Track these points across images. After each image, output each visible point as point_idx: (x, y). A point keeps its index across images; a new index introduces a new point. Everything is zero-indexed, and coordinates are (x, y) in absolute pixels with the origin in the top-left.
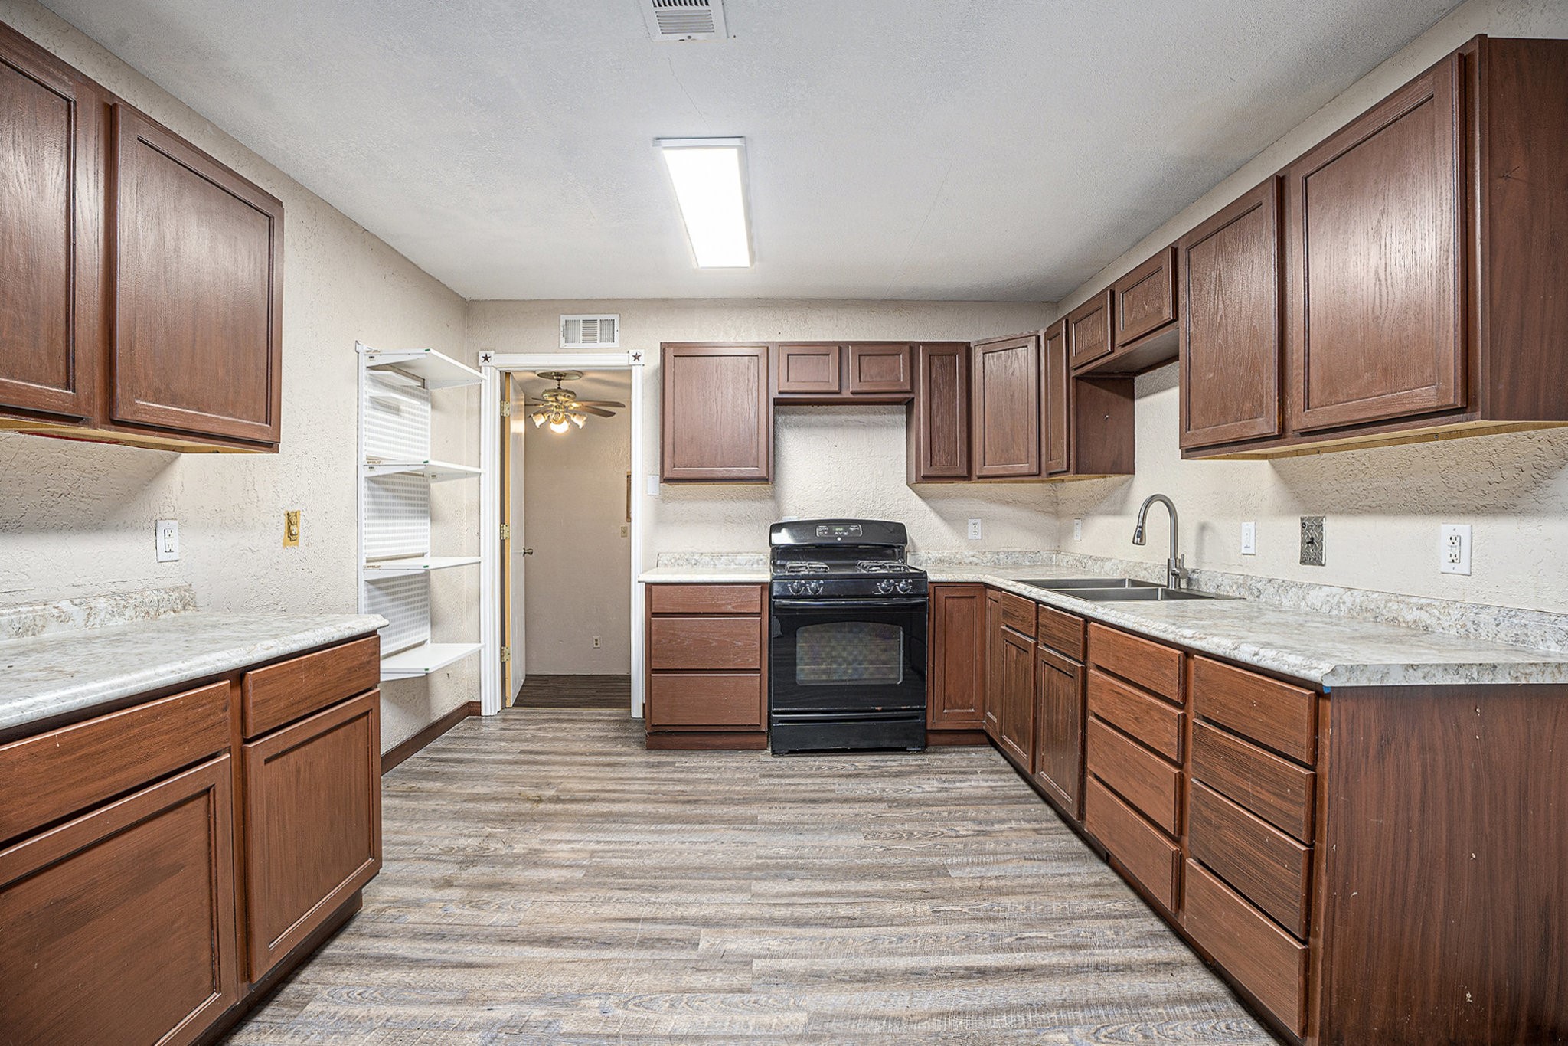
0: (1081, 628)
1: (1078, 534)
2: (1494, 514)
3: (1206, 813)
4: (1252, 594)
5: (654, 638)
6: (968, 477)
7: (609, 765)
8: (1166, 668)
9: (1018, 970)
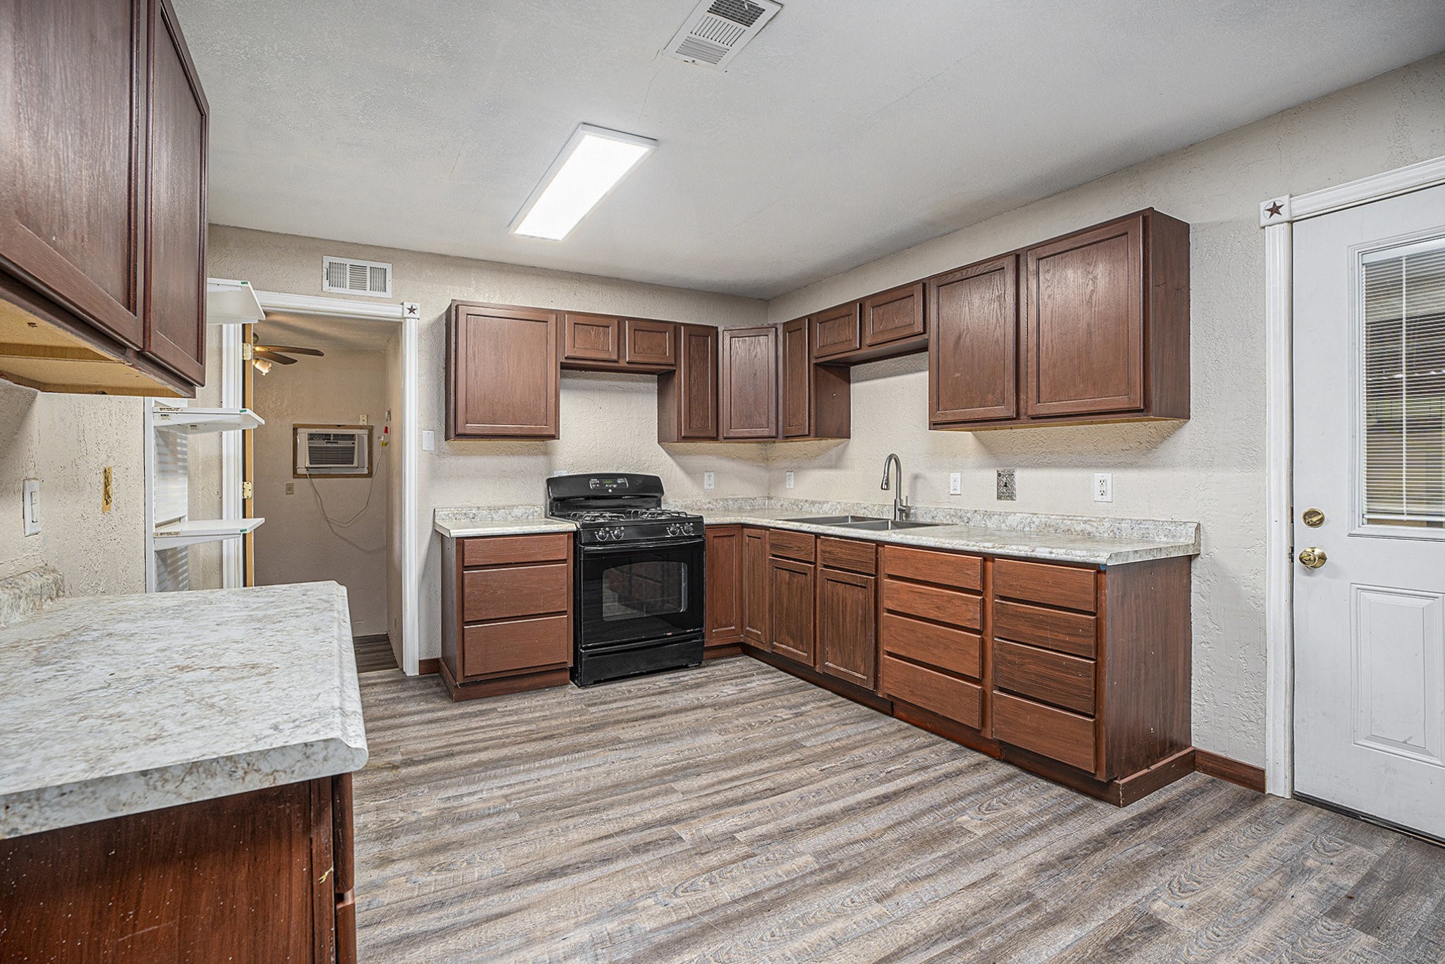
0: (874, 550)
1: (791, 483)
2: (1125, 467)
3: (1009, 657)
4: (963, 521)
5: (467, 590)
6: (715, 439)
7: (431, 722)
8: (968, 569)
9: (905, 790)
